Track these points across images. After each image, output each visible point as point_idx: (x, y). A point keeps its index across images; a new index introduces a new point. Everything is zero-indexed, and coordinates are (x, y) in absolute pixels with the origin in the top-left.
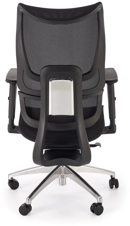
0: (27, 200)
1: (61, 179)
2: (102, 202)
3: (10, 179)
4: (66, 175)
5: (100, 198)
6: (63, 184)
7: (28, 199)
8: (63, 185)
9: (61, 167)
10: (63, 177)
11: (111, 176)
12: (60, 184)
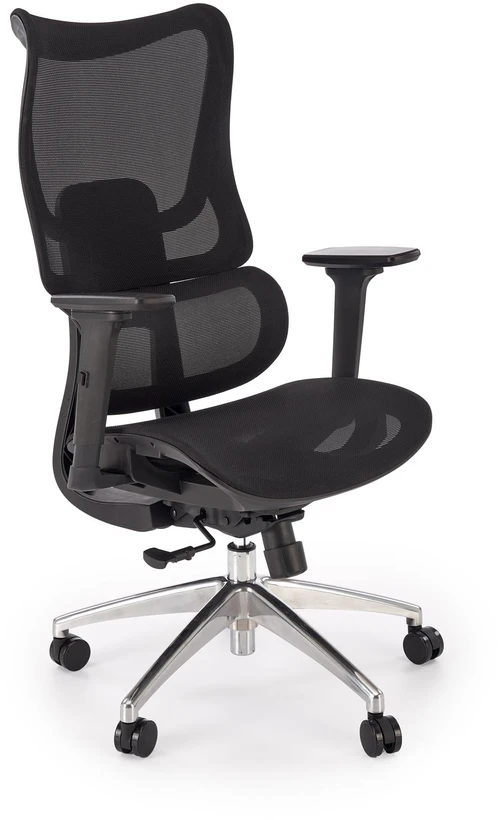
0: (125, 709)
1: (237, 633)
2: (383, 708)
3: (57, 636)
4: (256, 619)
5: (376, 697)
6: (245, 649)
7: (129, 702)
8: (246, 654)
9: (240, 590)
10: (243, 626)
11: (410, 621)
12: (233, 651)
